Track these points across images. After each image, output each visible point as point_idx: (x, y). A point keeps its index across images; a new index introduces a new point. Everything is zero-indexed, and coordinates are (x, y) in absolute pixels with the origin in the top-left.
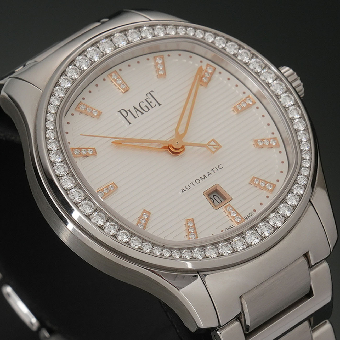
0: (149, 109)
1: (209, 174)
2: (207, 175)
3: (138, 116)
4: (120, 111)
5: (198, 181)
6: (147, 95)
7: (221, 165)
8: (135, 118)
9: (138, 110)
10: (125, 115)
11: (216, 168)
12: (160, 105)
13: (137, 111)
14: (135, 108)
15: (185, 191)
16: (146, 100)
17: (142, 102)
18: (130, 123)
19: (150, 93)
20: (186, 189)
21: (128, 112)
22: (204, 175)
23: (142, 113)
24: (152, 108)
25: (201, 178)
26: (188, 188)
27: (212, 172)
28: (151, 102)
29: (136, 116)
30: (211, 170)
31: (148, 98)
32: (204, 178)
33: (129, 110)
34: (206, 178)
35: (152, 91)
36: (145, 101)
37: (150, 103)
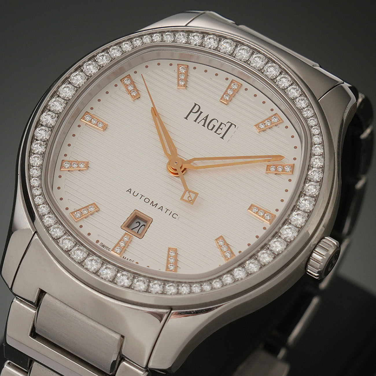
0: (212, 130)
1: (161, 208)
2: (158, 206)
3: (198, 123)
4: (196, 105)
5: (147, 200)
6: (229, 122)
7: (177, 215)
8: (195, 121)
9: (206, 121)
10: (194, 111)
11: (171, 212)
12: (222, 138)
13: (204, 120)
14: (207, 117)
15: (129, 193)
16: (222, 123)
17: (218, 121)
18: (186, 118)
19: (232, 124)
20: (132, 192)
21: (199, 112)
22: (157, 204)
23: (204, 125)
24: (215, 132)
25: (153, 202)
26: (135, 194)
27: (164, 210)
28: (222, 129)
29: (198, 121)
30: (166, 209)
31: (225, 125)
32: (153, 205)
33: (201, 112)
34: (155, 207)
35: (235, 126)
36: (220, 123)
37: (220, 128)
